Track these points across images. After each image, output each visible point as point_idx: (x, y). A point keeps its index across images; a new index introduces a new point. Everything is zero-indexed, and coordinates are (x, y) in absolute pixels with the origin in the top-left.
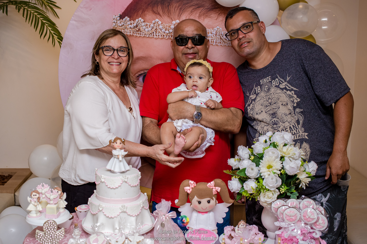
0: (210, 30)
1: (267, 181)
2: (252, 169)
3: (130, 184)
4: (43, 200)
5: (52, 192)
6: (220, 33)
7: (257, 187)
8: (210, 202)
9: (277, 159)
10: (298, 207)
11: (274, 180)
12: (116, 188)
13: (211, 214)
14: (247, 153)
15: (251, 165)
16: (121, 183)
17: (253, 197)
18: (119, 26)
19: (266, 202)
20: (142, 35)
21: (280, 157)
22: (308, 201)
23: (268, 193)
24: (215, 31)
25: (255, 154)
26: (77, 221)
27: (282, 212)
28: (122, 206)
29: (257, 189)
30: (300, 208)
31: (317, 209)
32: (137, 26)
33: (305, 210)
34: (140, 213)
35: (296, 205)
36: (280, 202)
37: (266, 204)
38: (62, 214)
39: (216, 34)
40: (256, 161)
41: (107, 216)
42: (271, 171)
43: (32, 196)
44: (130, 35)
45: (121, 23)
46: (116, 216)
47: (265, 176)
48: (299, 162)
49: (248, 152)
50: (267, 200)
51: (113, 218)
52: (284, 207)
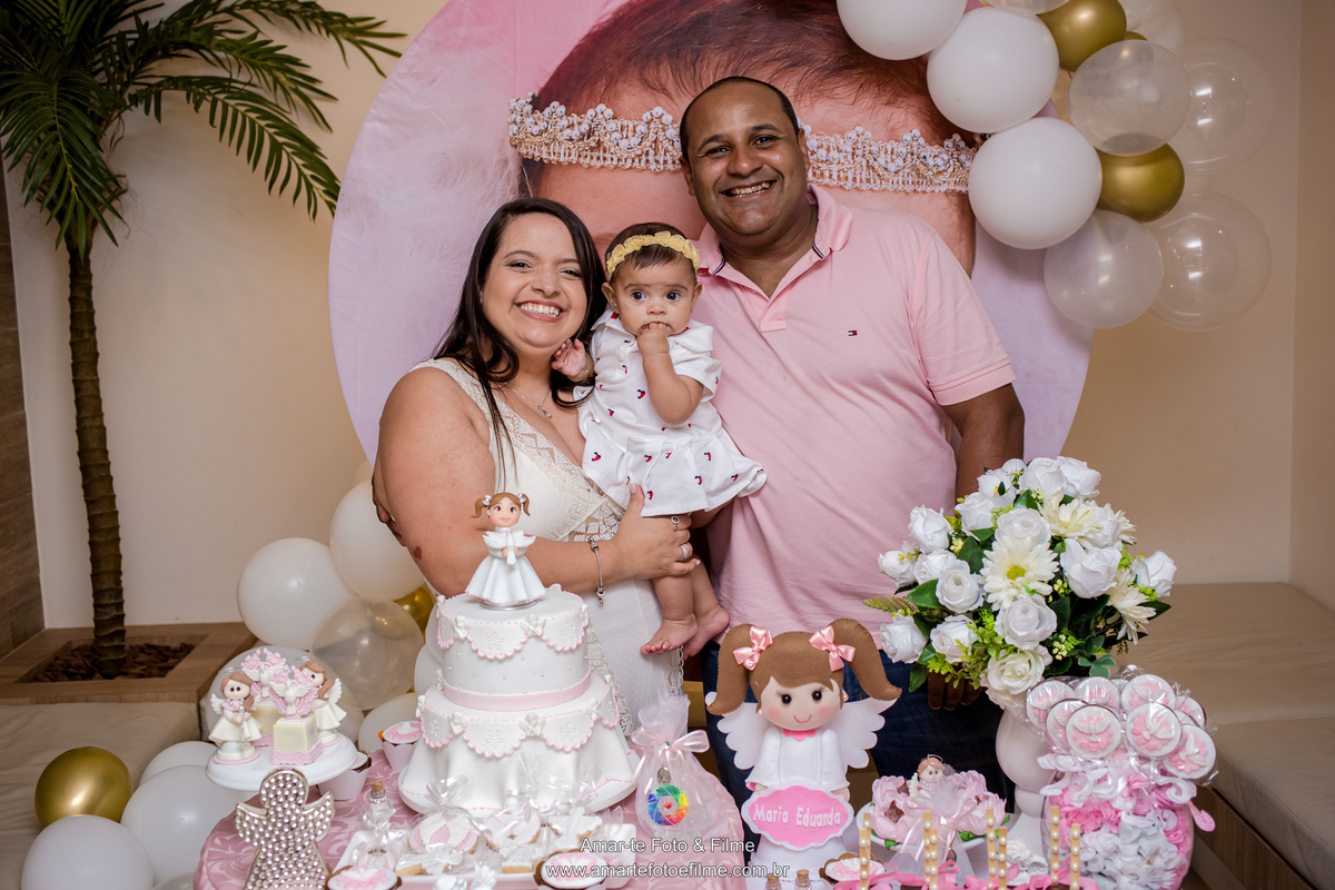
0: (832, 140)
1: (1008, 622)
2: (958, 582)
3: (551, 644)
4: (263, 703)
5: (291, 676)
6: (868, 148)
7: (977, 642)
8: (820, 697)
9: (1039, 546)
10: (1117, 705)
11: (1032, 615)
12: (508, 658)
13: (827, 737)
14: (939, 532)
15: (954, 567)
16: (523, 640)
17: (964, 675)
18: (532, 134)
19: (1007, 691)
20: (609, 162)
21: (1050, 538)
22: (1148, 684)
23: (1012, 658)
24: (850, 143)
25: (969, 534)
26: (386, 774)
27: (1061, 719)
28: (528, 719)
29: (977, 648)
30: (1121, 707)
31: (1180, 708)
32: (590, 133)
33: (1137, 711)
34: (588, 739)
35: (1110, 696)
36: (1055, 688)
37: (1007, 698)
38: (326, 752)
39: (853, 154)
40: (969, 553)
41: (478, 751)
42: (1019, 585)
43: (227, 691)
44: (570, 163)
45: (536, 123)
46: (508, 751)
47: (1000, 604)
48: (1115, 554)
49: (945, 528)
50: (1010, 684)
51: (499, 759)
52: (1066, 704)
